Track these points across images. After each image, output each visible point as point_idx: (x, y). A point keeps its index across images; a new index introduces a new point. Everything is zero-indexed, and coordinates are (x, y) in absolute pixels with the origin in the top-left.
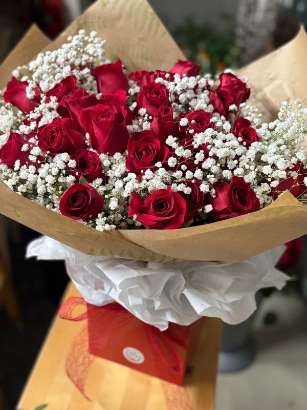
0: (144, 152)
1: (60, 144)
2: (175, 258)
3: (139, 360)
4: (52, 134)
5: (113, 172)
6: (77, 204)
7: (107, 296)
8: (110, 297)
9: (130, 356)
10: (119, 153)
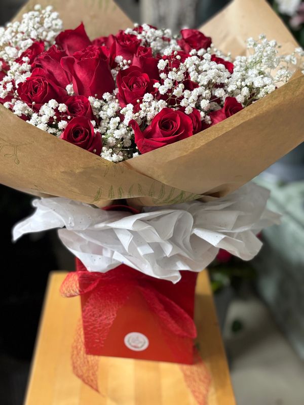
0: (134, 85)
1: (45, 93)
2: (182, 191)
3: (142, 346)
4: (34, 86)
5: (105, 113)
6: (79, 138)
7: (111, 259)
8: (114, 260)
9: (133, 344)
10: (108, 93)
